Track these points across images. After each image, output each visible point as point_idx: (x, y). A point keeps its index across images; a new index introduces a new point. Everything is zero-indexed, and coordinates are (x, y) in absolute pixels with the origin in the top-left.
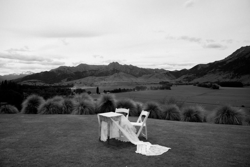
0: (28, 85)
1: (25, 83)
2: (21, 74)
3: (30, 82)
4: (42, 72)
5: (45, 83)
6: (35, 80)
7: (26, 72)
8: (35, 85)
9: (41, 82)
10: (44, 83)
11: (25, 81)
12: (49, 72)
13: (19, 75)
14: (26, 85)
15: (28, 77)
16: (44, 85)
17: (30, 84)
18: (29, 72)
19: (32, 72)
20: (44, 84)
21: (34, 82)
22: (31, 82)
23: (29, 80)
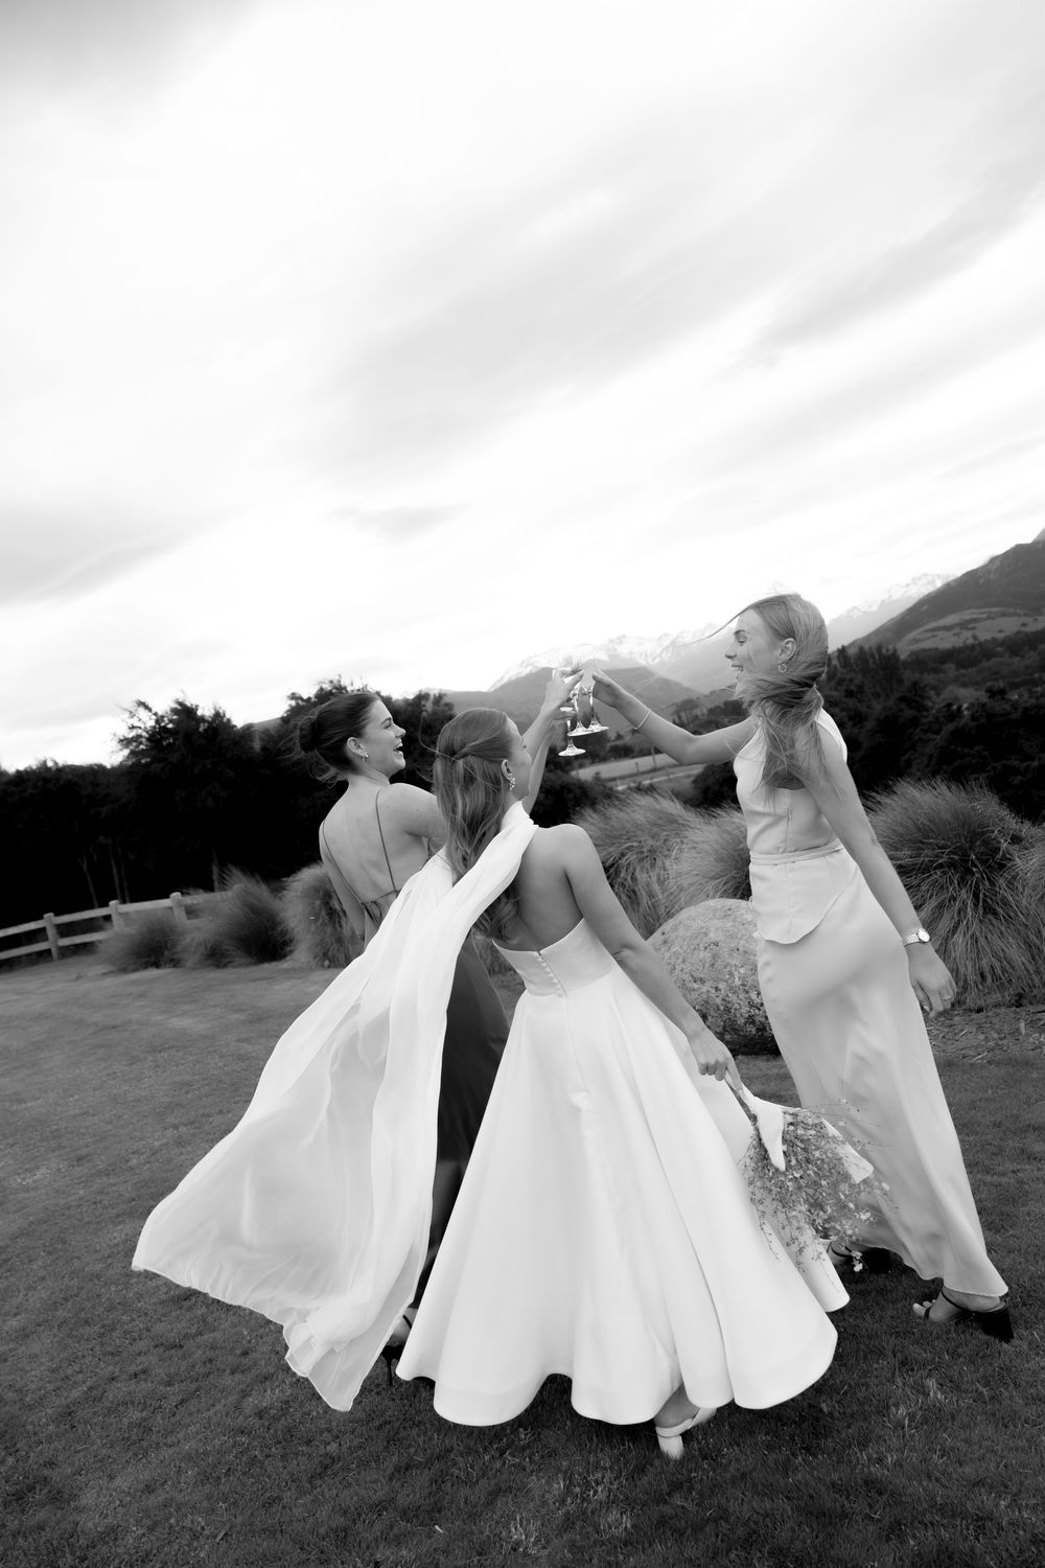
0: (936, 649)
1: (916, 641)
2: (883, 602)
3: (941, 634)
4: (993, 560)
5: (1026, 615)
6: (966, 615)
7: (908, 585)
8: (975, 638)
9: (1004, 615)
10: (1019, 615)
11: (913, 634)
12: (1035, 543)
13: (874, 608)
14: (923, 650)
15: (925, 608)
16: (1024, 629)
17: (946, 642)
18: (919, 579)
19: (939, 576)
20: (1024, 625)
21: (964, 625)
22: (947, 628)
23: (934, 620)
